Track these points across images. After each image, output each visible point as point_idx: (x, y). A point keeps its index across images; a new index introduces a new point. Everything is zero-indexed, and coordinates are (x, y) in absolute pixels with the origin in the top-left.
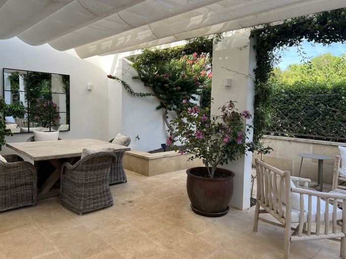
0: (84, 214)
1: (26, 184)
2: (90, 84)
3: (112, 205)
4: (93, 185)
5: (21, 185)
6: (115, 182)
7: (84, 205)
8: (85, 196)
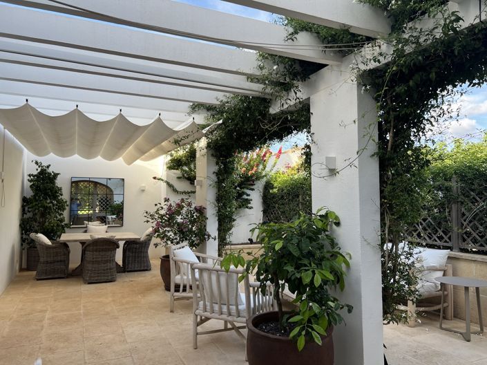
0: (89, 283)
1: (61, 261)
2: (143, 185)
3: (114, 281)
4: (98, 262)
5: (58, 262)
6: (139, 269)
7: (90, 277)
8: (91, 270)
